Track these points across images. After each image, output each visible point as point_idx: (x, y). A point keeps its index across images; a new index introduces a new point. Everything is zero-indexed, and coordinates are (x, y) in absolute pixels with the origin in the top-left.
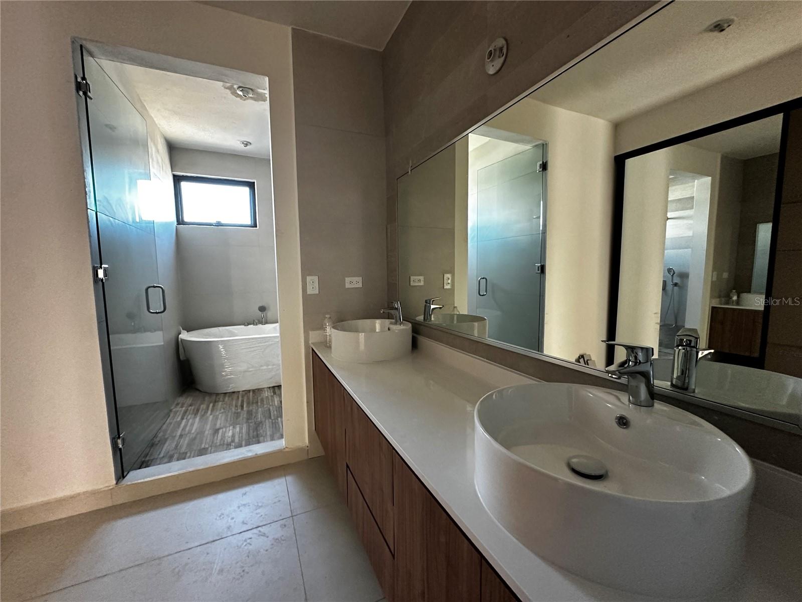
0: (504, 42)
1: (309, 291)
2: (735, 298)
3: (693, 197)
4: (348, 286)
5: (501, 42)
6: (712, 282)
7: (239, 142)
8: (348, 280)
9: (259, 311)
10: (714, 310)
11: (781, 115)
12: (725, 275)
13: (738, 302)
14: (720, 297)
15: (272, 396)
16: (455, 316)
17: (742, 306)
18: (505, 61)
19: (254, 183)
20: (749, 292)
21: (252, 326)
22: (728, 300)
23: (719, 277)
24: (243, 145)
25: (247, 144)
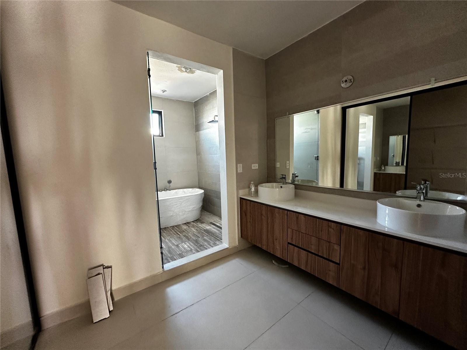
0: (352, 78)
1: (239, 172)
2: (383, 168)
3: (366, 123)
4: (253, 168)
5: (351, 77)
6: (374, 161)
7: (160, 90)
8: (253, 165)
9: (167, 183)
10: (375, 174)
11: (410, 97)
12: (378, 158)
13: (384, 170)
14: (377, 168)
15: (189, 228)
16: (300, 180)
17: (385, 171)
18: (352, 84)
19: (161, 112)
20: (387, 165)
21: (164, 191)
22: (380, 169)
23: (376, 159)
24: (162, 92)
25: (164, 91)
